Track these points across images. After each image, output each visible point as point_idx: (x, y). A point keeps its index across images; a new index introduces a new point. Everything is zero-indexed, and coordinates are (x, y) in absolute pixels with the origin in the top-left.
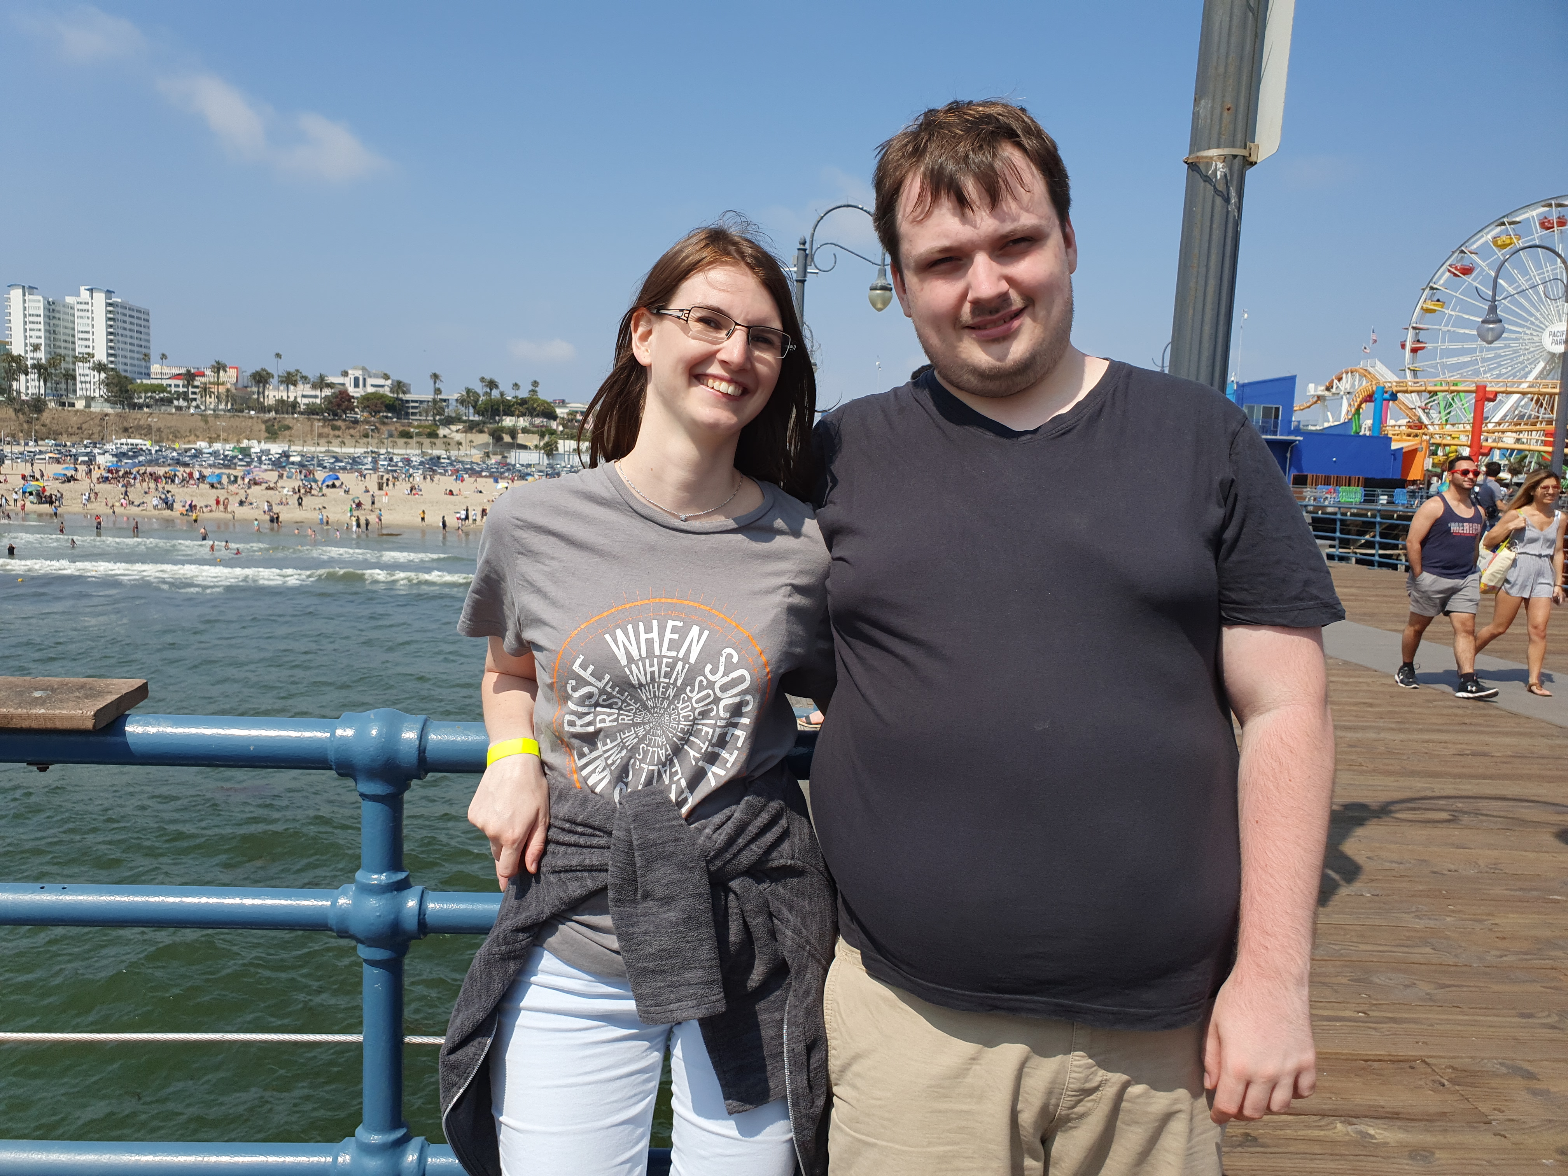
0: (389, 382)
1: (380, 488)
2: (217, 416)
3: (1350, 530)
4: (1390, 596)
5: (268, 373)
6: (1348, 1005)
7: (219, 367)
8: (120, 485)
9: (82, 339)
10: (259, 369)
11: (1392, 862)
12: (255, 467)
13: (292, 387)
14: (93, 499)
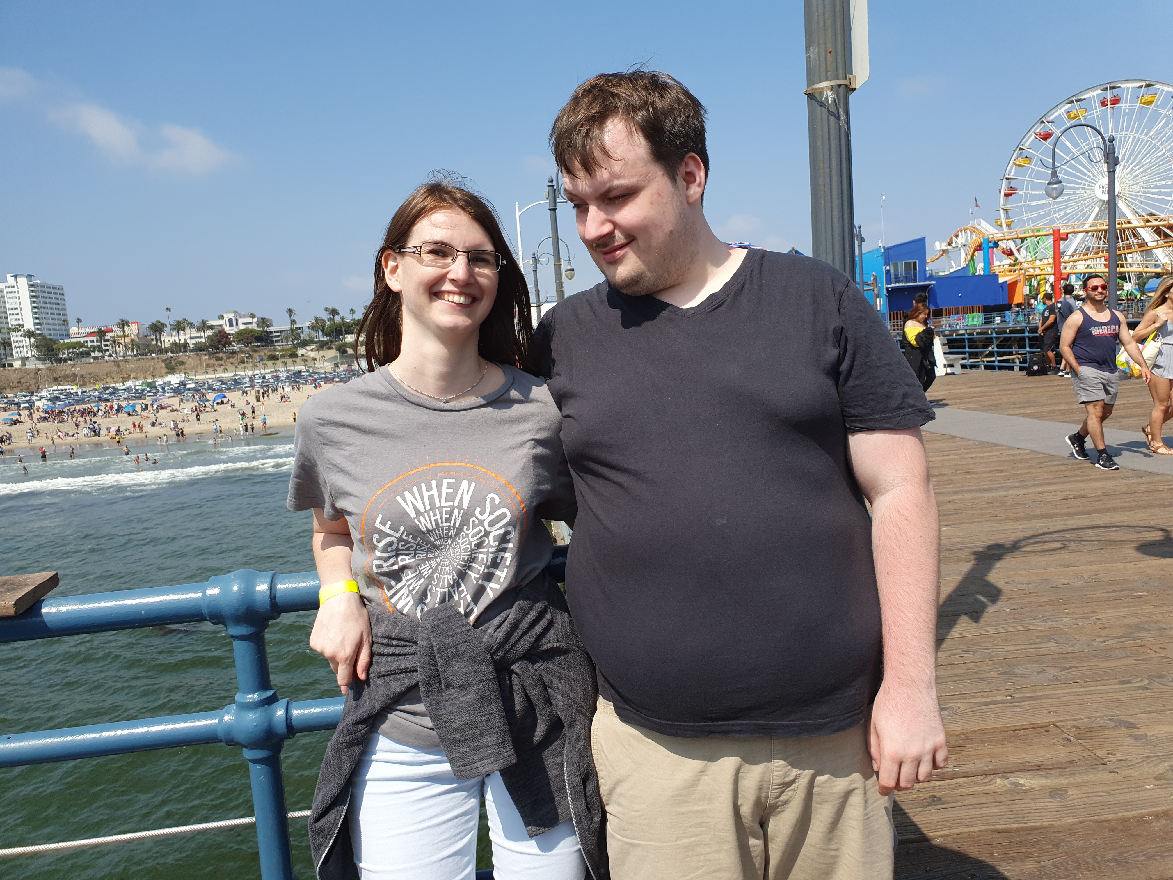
0: (255, 320)
1: (258, 400)
2: (126, 361)
3: (977, 345)
4: (1009, 390)
5: (162, 324)
6: (1000, 692)
7: (123, 324)
8: (56, 422)
9: (13, 314)
10: (154, 322)
11: (1023, 584)
12: (161, 396)
13: (181, 332)
14: (36, 436)
